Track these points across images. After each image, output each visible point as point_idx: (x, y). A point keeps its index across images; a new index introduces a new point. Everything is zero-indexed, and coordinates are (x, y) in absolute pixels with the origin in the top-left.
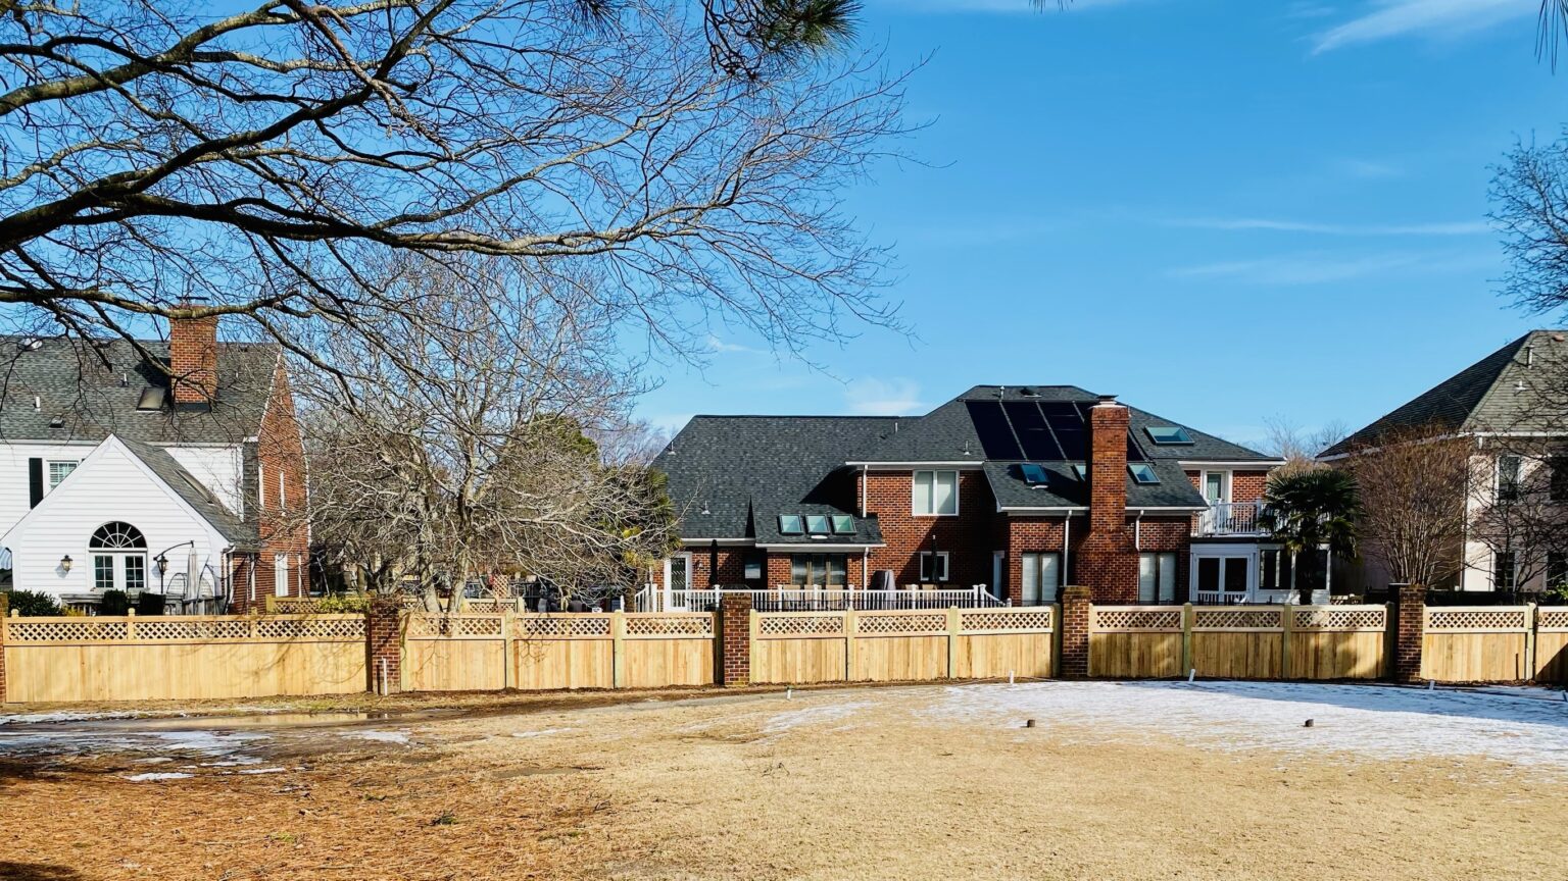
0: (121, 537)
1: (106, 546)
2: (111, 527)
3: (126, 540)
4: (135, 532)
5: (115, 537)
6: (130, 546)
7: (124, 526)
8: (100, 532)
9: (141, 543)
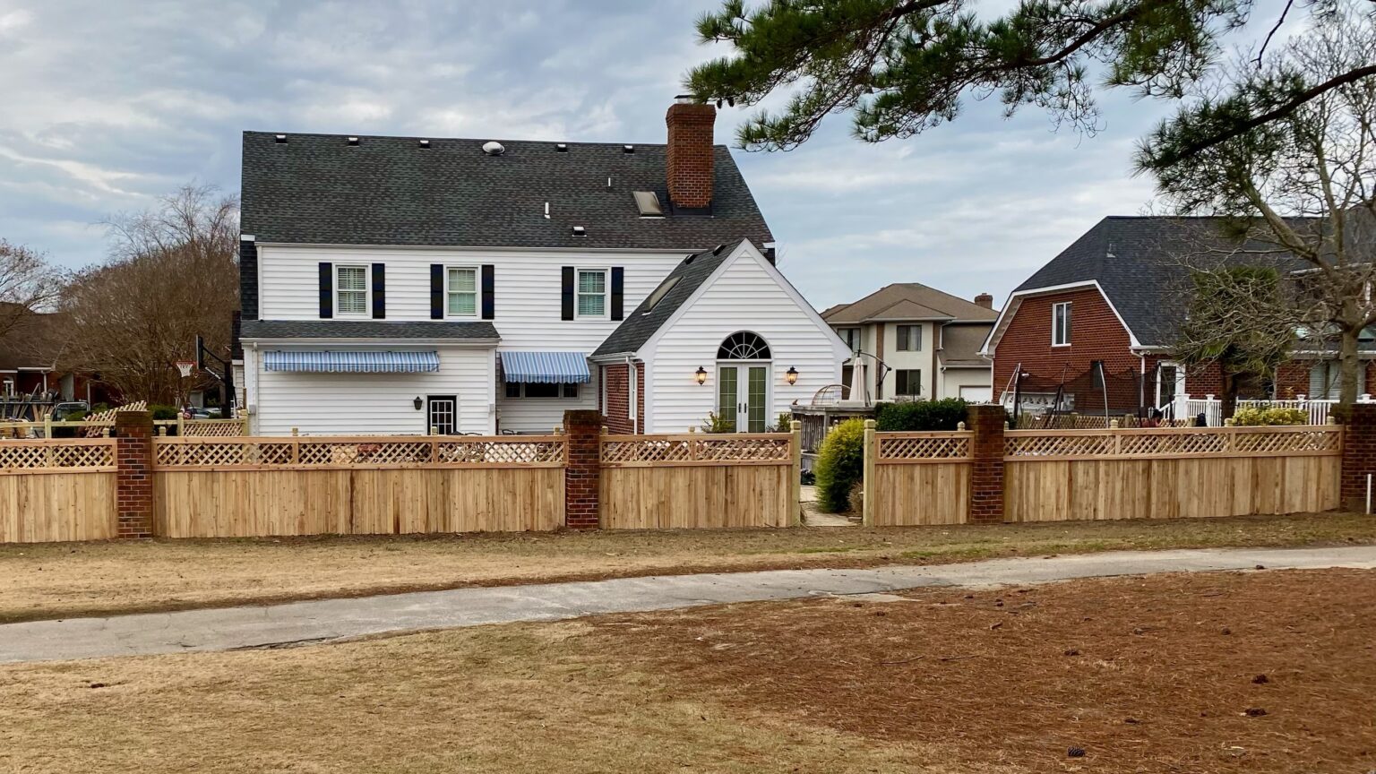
0: (747, 348)
1: (733, 357)
2: (738, 337)
3: (752, 351)
4: (760, 342)
5: (741, 348)
6: (754, 357)
7: (750, 336)
8: (728, 343)
9: (766, 354)
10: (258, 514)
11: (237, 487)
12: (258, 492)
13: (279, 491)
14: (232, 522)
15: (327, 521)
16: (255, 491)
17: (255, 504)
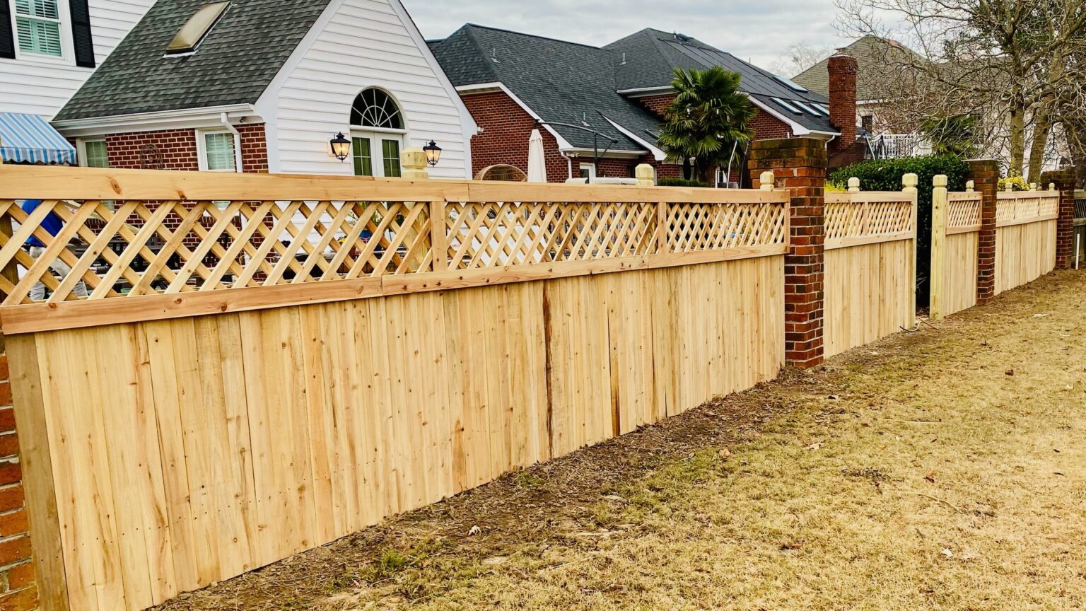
0: (379, 111)
1: (366, 123)
2: (369, 94)
3: (384, 116)
4: (391, 106)
5: (373, 111)
6: (387, 125)
7: (381, 95)
8: (360, 102)
10: (359, 451)
11: (296, 368)
12: (355, 378)
13: (406, 361)
14: (293, 495)
15: (508, 434)
16: (347, 376)
17: (350, 421)
